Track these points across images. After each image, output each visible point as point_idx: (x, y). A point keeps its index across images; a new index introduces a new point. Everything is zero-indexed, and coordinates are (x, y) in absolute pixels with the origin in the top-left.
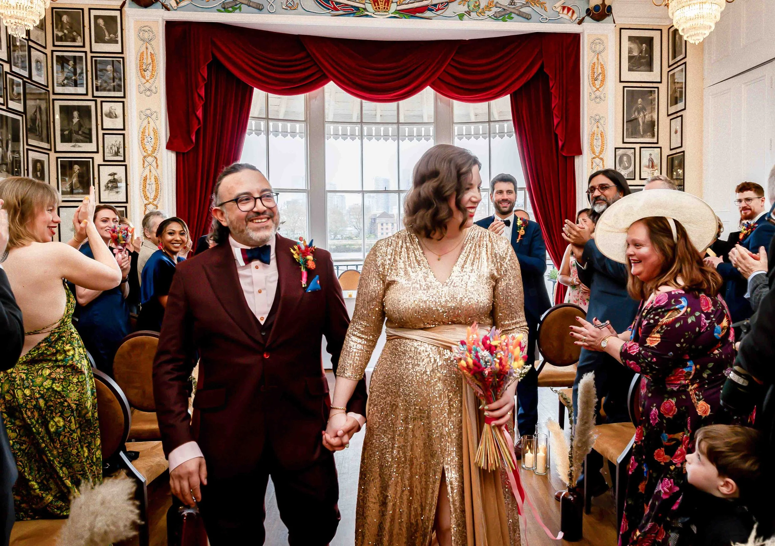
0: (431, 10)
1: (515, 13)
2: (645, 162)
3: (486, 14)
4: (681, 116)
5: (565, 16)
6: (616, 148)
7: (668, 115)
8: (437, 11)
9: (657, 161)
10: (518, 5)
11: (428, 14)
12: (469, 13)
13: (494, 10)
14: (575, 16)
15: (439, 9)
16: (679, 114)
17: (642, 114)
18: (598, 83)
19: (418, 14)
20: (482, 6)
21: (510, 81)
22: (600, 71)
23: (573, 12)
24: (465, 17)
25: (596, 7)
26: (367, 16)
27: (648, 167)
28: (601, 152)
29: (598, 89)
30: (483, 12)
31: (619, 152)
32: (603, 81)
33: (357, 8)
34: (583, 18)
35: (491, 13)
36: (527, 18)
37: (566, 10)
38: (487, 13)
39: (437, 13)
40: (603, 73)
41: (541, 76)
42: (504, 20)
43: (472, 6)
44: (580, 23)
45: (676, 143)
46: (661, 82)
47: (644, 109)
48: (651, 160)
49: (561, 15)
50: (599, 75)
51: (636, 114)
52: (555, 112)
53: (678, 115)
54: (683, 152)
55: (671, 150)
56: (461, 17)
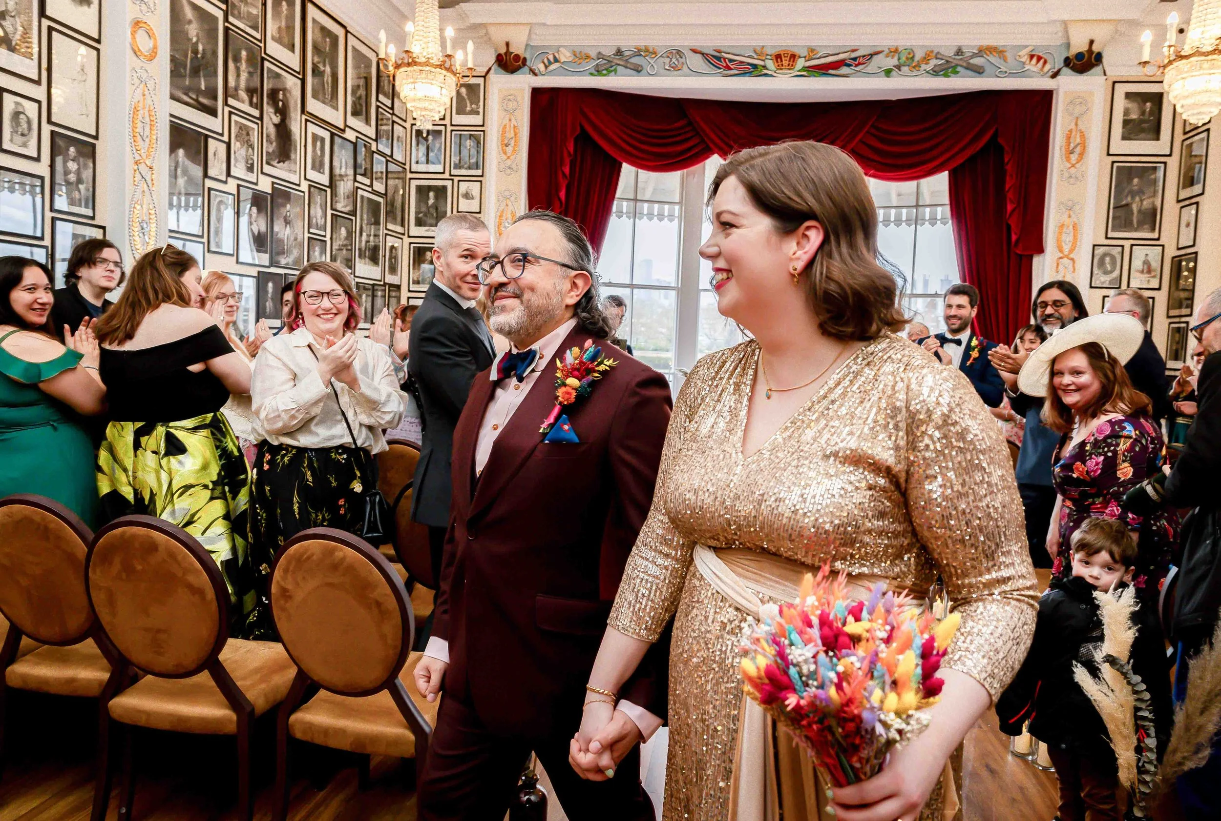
0: (849, 65)
1: (961, 66)
2: (1137, 264)
3: (922, 69)
4: (1197, 203)
5: (1033, 67)
6: (1094, 246)
7: (1178, 201)
8: (857, 66)
9: (1155, 264)
10: (968, 54)
11: (844, 70)
12: (899, 67)
13: (933, 62)
14: (1047, 67)
15: (859, 64)
16: (1194, 200)
17: (1137, 199)
18: (1074, 158)
19: (831, 72)
20: (917, 58)
21: (948, 155)
22: (1078, 140)
23: (1045, 62)
24: (894, 73)
25: (1079, 56)
26: (766, 75)
27: (1142, 272)
28: (1071, 251)
29: (1073, 166)
30: (918, 65)
31: (1100, 251)
32: (1082, 155)
33: (755, 66)
34: (1059, 71)
35: (929, 67)
36: (978, 71)
37: (1034, 60)
38: (923, 67)
39: (858, 69)
40: (1083, 145)
41: (994, 149)
42: (946, 75)
43: (903, 59)
44: (1055, 75)
45: (1186, 241)
46: (1170, 155)
47: (1141, 192)
48: (1146, 263)
49: (1027, 67)
50: (1076, 147)
51: (1129, 199)
52: (1010, 195)
53: (1193, 202)
54: (1196, 253)
55: (1179, 249)
56: (888, 73)
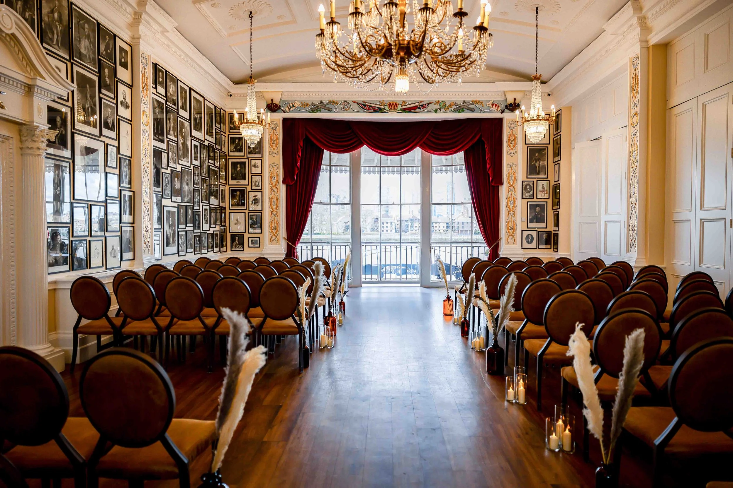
0: (420, 108)
1: (465, 108)
2: (540, 188)
3: (449, 110)
4: (559, 164)
5: (494, 109)
6: (522, 181)
7: (554, 162)
8: (423, 108)
9: (546, 188)
10: (467, 104)
11: (418, 110)
12: (440, 109)
13: (454, 107)
14: (499, 109)
15: (424, 108)
16: (558, 162)
17: (538, 162)
18: (512, 145)
19: (412, 111)
20: (447, 105)
21: (463, 144)
22: (513, 139)
23: (498, 107)
24: (438, 111)
25: (511, 105)
26: (385, 112)
27: (542, 191)
28: (513, 184)
29: (512, 149)
30: (448, 109)
31: (525, 183)
32: (515, 144)
33: (380, 109)
34: (504, 110)
35: (452, 109)
36: (472, 110)
37: (494, 106)
38: (450, 109)
39: (423, 110)
40: (515, 140)
41: (480, 142)
42: (460, 112)
43: (442, 106)
44: (502, 112)
45: (557, 179)
46: (549, 144)
47: (539, 159)
48: (543, 188)
49: (491, 109)
50: (513, 141)
51: (535, 162)
52: (488, 161)
53: (557, 163)
54: (560, 184)
55: (554, 182)
56: (436, 111)
